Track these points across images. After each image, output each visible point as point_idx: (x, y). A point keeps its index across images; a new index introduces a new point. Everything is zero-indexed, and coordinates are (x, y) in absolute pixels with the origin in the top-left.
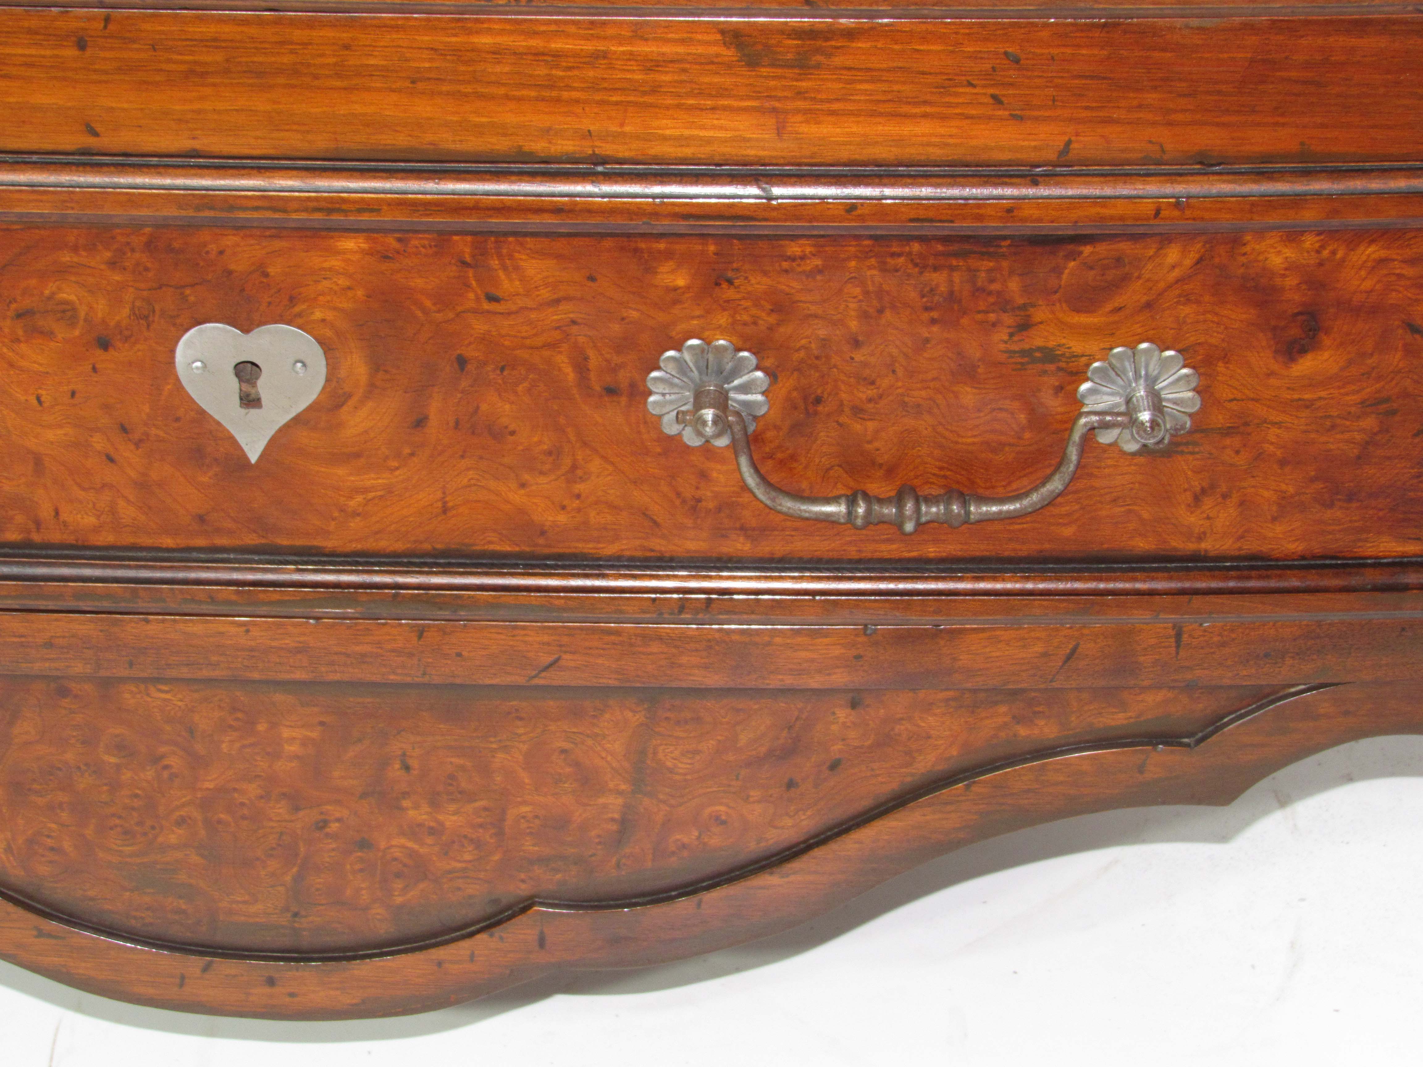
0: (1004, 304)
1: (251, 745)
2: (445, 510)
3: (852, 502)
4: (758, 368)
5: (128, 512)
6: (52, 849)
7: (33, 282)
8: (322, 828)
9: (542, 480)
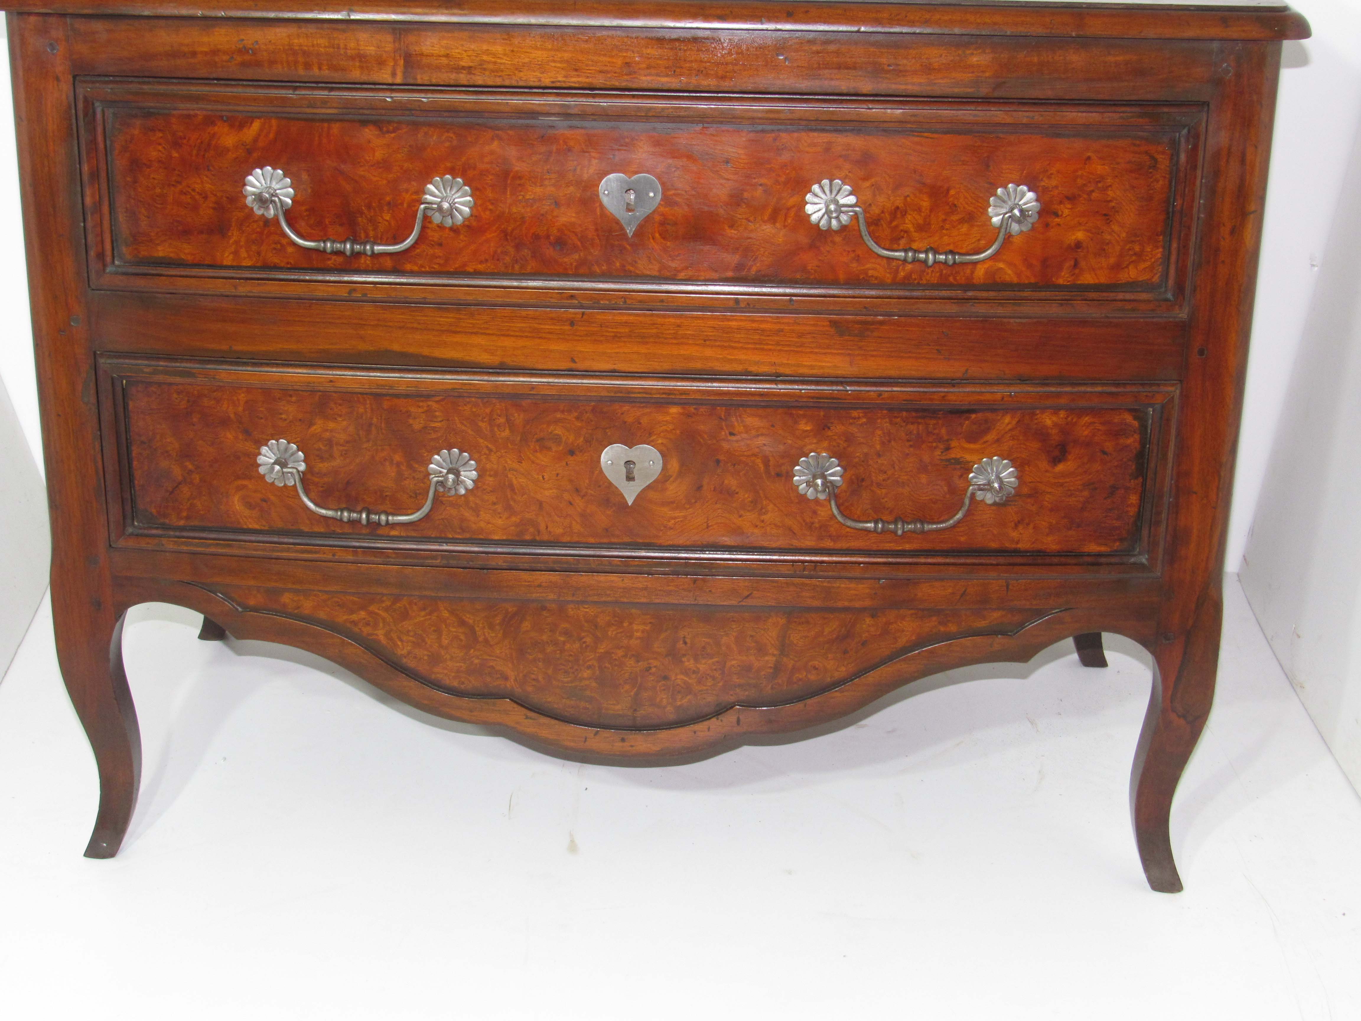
0: (939, 439)
1: (621, 632)
2: (708, 527)
3: (876, 523)
4: (838, 466)
5: (577, 527)
6: (534, 679)
7: (545, 426)
8: (648, 671)
9: (748, 514)
